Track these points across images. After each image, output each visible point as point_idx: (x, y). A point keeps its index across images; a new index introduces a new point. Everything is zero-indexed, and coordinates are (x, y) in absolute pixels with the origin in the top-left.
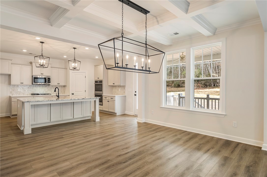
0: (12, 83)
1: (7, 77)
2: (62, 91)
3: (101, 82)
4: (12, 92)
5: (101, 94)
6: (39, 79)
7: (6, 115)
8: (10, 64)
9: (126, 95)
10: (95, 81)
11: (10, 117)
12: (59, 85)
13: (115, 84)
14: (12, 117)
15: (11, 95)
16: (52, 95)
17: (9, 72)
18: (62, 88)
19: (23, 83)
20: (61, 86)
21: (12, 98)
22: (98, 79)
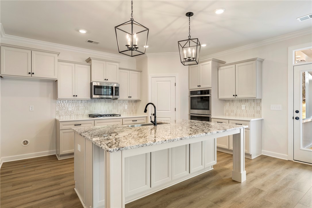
0: (60, 96)
1: (51, 86)
2: (133, 110)
3: (208, 92)
4: (58, 111)
5: (208, 116)
6: (104, 88)
7: (50, 153)
8: (56, 61)
9: (263, 118)
10: (191, 92)
11: (57, 159)
12: (131, 98)
13: (239, 96)
14: (59, 158)
15: (57, 118)
16: (122, 116)
17: (54, 75)
18: (133, 105)
19: (76, 96)
20: (132, 101)
21: (61, 124)
22: (199, 87)
